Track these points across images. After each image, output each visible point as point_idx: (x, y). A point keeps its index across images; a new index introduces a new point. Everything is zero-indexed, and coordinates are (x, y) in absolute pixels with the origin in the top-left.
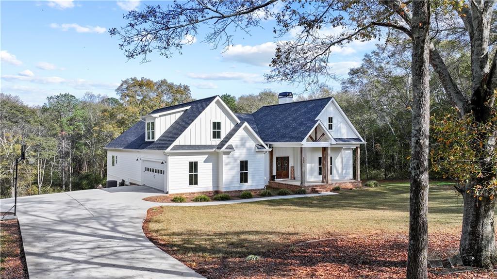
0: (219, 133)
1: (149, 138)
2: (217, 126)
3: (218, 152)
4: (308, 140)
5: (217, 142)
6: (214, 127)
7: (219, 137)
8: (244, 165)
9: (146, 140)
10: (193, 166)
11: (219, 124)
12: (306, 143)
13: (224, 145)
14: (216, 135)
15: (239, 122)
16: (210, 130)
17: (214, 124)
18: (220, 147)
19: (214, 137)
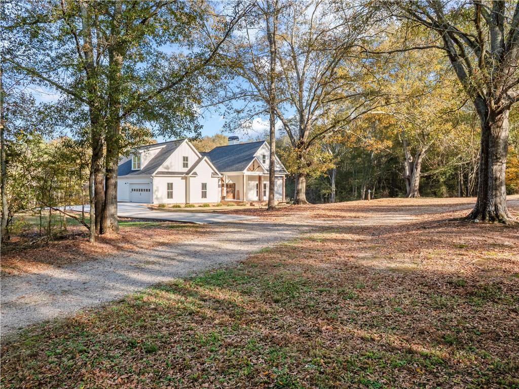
0: (187, 164)
1: (135, 167)
2: (186, 159)
3: (186, 177)
4: (248, 170)
5: (186, 170)
6: (184, 160)
7: (187, 166)
8: (204, 186)
9: (133, 169)
10: (170, 186)
11: (187, 158)
12: (246, 172)
13: (190, 172)
14: (185, 165)
15: (201, 156)
16: (181, 162)
17: (184, 157)
18: (187, 173)
19: (184, 167)
